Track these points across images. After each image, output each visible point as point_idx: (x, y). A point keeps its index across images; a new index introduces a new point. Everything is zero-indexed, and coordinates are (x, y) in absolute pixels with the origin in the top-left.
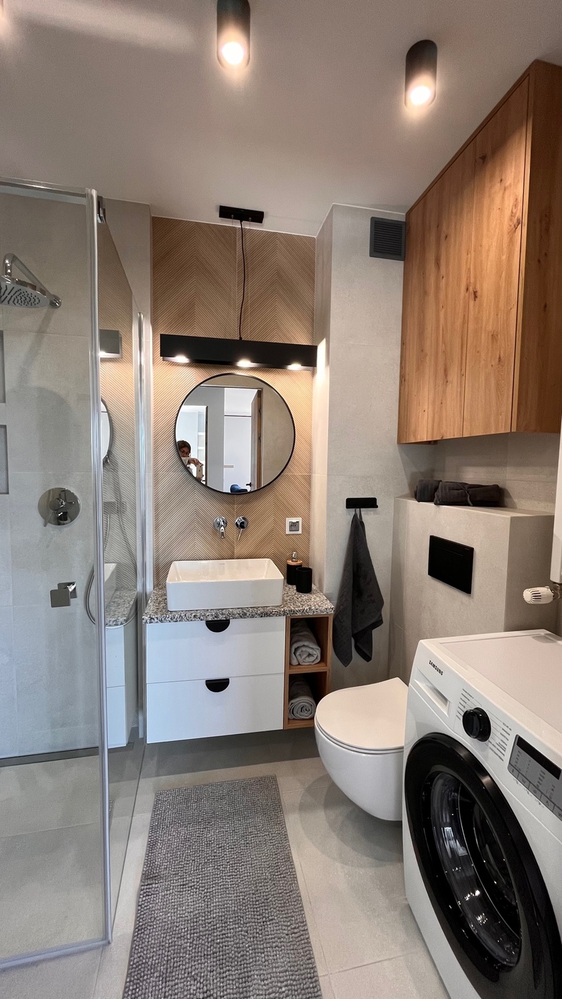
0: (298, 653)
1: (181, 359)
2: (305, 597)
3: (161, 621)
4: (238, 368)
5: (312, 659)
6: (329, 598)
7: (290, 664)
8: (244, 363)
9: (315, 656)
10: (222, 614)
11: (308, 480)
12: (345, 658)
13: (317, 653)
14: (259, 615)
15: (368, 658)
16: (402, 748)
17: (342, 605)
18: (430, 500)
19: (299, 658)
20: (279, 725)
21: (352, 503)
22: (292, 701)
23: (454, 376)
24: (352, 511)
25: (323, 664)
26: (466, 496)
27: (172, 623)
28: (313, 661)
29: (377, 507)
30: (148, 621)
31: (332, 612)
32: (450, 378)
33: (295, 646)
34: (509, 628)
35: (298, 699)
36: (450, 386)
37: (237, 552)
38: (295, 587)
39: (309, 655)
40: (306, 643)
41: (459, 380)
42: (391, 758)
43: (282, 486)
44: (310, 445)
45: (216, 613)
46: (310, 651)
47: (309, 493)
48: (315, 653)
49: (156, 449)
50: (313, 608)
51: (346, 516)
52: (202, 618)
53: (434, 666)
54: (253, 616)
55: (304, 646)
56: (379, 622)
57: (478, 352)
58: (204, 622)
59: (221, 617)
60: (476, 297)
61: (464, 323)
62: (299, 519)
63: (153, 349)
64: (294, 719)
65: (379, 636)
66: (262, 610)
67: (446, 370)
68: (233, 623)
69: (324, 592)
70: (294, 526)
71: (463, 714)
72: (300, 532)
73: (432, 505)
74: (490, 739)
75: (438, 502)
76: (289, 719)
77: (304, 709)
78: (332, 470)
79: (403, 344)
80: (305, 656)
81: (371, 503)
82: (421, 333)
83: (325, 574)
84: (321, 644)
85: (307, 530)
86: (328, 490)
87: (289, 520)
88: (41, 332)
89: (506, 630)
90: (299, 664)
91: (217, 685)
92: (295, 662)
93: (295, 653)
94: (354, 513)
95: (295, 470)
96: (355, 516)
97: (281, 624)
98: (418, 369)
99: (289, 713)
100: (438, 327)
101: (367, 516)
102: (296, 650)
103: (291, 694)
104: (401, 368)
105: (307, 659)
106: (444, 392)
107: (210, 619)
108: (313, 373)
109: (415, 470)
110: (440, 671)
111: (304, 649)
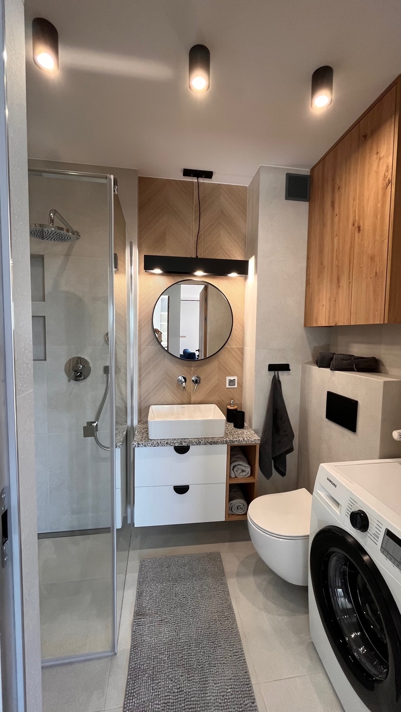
0: (235, 470)
1: (158, 271)
2: (240, 431)
3: (145, 446)
4: (195, 276)
5: (244, 474)
6: (256, 432)
7: (230, 477)
8: (199, 273)
9: (247, 472)
10: (185, 442)
11: (242, 351)
12: (268, 475)
13: (248, 470)
14: (209, 443)
15: (283, 474)
16: (308, 536)
17: (265, 437)
18: (327, 366)
19: (236, 473)
20: (222, 518)
21: (272, 368)
22: (231, 502)
23: (344, 282)
24: (272, 373)
25: (252, 477)
26: (353, 365)
27: (152, 447)
28: (246, 475)
29: (290, 370)
30: (137, 446)
31: (259, 442)
32: (341, 284)
33: (233, 464)
34: (383, 457)
35: (234, 501)
36: (341, 290)
37: (193, 399)
38: (232, 424)
39: (243, 471)
40: (241, 463)
41: (348, 286)
42: (300, 543)
43: (224, 355)
44: (243, 327)
45: (181, 441)
46: (244, 468)
47: (243, 359)
48: (247, 470)
49: (140, 331)
50: (246, 439)
51: (268, 377)
52: (171, 444)
53: (330, 481)
54: (205, 444)
55: (239, 465)
56: (291, 450)
57: (361, 268)
58: (173, 447)
59: (184, 444)
60: (359, 230)
61: (351, 248)
62: (236, 378)
63: (139, 264)
64: (232, 514)
65: (291, 459)
66: (211, 440)
67: (338, 278)
68: (192, 448)
69: (253, 428)
70: (232, 382)
71: (350, 513)
72: (236, 386)
73: (328, 370)
74: (368, 530)
75: (333, 369)
76: (229, 514)
77: (239, 508)
78: (259, 345)
79: (308, 258)
80: (240, 471)
81: (285, 368)
82: (321, 251)
83: (254, 416)
84: (251, 464)
85: (241, 385)
86: (256, 359)
87: (228, 378)
88: (68, 255)
89: (380, 458)
90: (236, 477)
91: (181, 490)
92: (233, 476)
93: (233, 470)
94: (273, 374)
95: (233, 344)
96: (274, 376)
97: (224, 449)
98: (319, 277)
99: (229, 510)
100: (333, 249)
101: (283, 376)
102: (234, 467)
103: (230, 498)
104: (307, 275)
105: (241, 474)
106: (337, 293)
107: (177, 445)
108: (246, 279)
109: (317, 345)
110: (334, 485)
111: (239, 467)
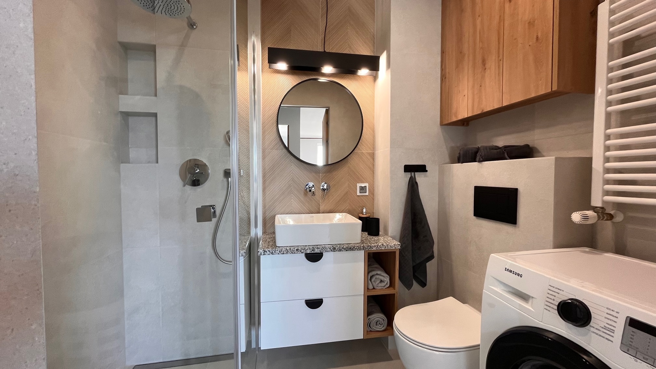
0: (373, 280)
1: (282, 66)
2: (376, 238)
3: (272, 253)
4: (324, 75)
5: (383, 284)
6: (393, 238)
7: (368, 289)
8: (328, 69)
9: (386, 282)
10: (318, 248)
11: (373, 156)
12: (409, 286)
13: (387, 279)
14: (345, 249)
15: (423, 284)
17: (405, 243)
19: (374, 283)
20: (360, 335)
21: (408, 169)
22: (369, 317)
23: (492, 64)
24: (409, 175)
25: (391, 288)
26: (504, 153)
27: (281, 255)
28: (384, 286)
29: (427, 171)
30: (262, 253)
31: (399, 247)
32: (487, 66)
33: (371, 274)
35: (373, 316)
36: (488, 72)
37: (322, 208)
38: (367, 233)
39: (381, 281)
40: (379, 272)
41: (497, 64)
43: (354, 160)
44: (374, 131)
45: (313, 248)
46: (382, 278)
47: (373, 165)
48: (385, 279)
49: (264, 133)
50: (385, 244)
51: (404, 178)
52: (302, 251)
53: (511, 271)
54: (340, 250)
55: (377, 274)
56: (432, 257)
57: (515, 39)
58: (304, 254)
59: (317, 251)
61: (499, 23)
62: (367, 185)
63: (262, 61)
64: (371, 331)
65: (431, 267)
66: (347, 246)
67: (484, 61)
68: (327, 256)
69: (390, 234)
70: (363, 189)
71: (556, 308)
72: (367, 194)
73: (476, 164)
74: (591, 324)
75: (481, 159)
76: (367, 331)
77: (378, 323)
78: (394, 144)
79: (443, 52)
80: (378, 282)
81: (422, 169)
82: (460, 40)
83: (390, 220)
84: (389, 272)
85: (372, 192)
86: (391, 159)
87: (359, 185)
88: (182, 46)
90: (374, 288)
91: (314, 304)
92: (371, 287)
93: (370, 280)
94: (410, 176)
95: (363, 149)
96: (411, 178)
97: (361, 255)
98: (457, 67)
99: (368, 325)
100: (475, 32)
101: (420, 178)
102: (371, 277)
103: (369, 312)
104: (442, 70)
105: (380, 285)
106: (483, 77)
107: (308, 252)
108: (375, 78)
109: (453, 145)
110: (518, 274)
111: (377, 276)
